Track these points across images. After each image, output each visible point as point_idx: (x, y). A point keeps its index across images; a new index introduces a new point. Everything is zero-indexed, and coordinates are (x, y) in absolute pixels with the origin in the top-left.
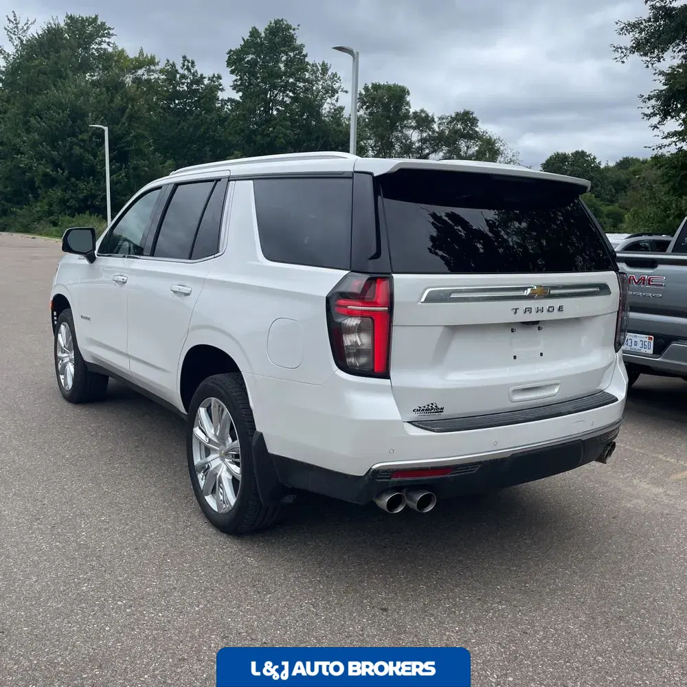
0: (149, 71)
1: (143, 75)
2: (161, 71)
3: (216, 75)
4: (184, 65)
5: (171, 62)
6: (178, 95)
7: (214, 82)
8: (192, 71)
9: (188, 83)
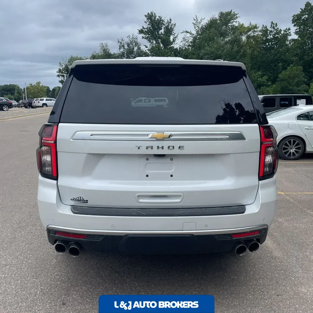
0: (254, 31)
1: (251, 34)
2: (260, 31)
3: (288, 29)
4: (271, 26)
5: (265, 26)
6: (268, 41)
7: (286, 32)
8: (276, 28)
9: (273, 34)
